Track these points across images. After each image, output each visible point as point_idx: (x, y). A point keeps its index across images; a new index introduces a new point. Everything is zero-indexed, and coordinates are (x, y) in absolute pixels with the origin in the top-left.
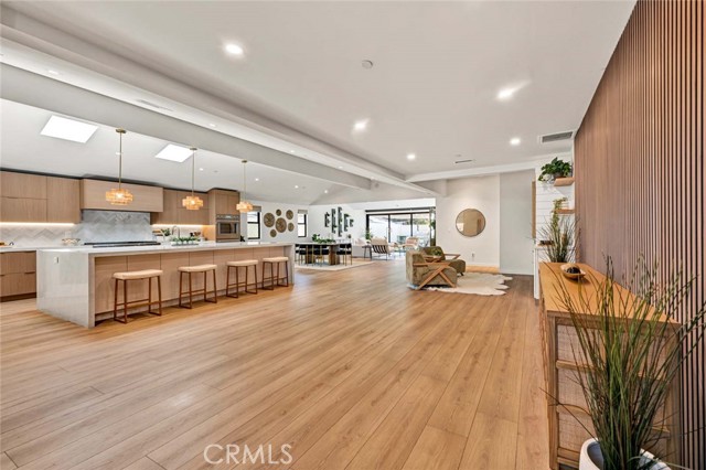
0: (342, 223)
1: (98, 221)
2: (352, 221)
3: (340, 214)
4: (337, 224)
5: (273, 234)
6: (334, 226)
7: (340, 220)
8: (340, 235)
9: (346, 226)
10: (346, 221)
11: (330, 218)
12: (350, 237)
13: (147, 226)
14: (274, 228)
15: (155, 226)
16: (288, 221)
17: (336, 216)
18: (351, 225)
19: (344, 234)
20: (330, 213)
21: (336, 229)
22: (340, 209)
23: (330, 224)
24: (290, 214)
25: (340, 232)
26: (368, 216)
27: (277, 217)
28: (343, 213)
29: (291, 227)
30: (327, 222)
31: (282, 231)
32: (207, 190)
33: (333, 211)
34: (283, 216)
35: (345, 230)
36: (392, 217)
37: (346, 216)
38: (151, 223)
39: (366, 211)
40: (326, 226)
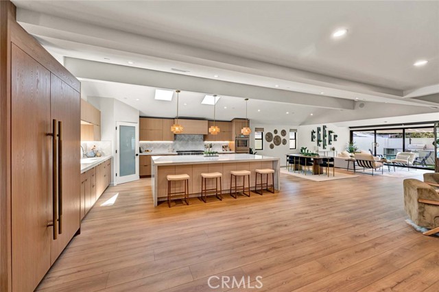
0: (327, 138)
1: (181, 140)
2: (335, 136)
3: (324, 131)
4: (322, 139)
5: (272, 147)
6: (319, 141)
7: (325, 136)
8: (324, 148)
9: (330, 140)
10: (330, 136)
11: (316, 135)
12: (333, 149)
13: (202, 142)
14: (272, 142)
15: (206, 142)
16: (282, 138)
17: (321, 132)
18: (335, 140)
19: (328, 147)
20: (316, 130)
21: (321, 143)
22: (324, 127)
23: (316, 139)
24: (284, 133)
25: (324, 145)
26: (351, 132)
27: (274, 135)
28: (327, 130)
29: (285, 142)
30: (313, 137)
31: (278, 145)
32: (230, 120)
33: (319, 129)
34: (279, 134)
35: (329, 143)
36: (377, 132)
37: (330, 132)
38: (204, 140)
39: (350, 128)
40: (312, 140)
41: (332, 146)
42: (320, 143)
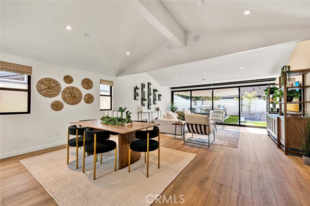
0: (152, 97)
2: (160, 95)
3: (149, 89)
4: (146, 97)
5: (57, 106)
6: (143, 99)
7: (149, 94)
8: (149, 108)
9: (155, 100)
10: (155, 95)
11: (139, 91)
12: (158, 109)
14: (59, 98)
16: (84, 92)
17: (146, 90)
18: (159, 99)
19: (153, 107)
20: (139, 86)
21: (146, 102)
22: (149, 84)
23: (139, 98)
24: (88, 83)
25: (149, 105)
26: (172, 92)
27: (64, 85)
28: (152, 87)
29: (89, 99)
30: (136, 95)
31: (74, 103)
33: (143, 86)
34: (77, 84)
35: (154, 103)
37: (155, 91)
39: (172, 88)
40: (135, 99)
41: (156, 106)
42: (144, 102)
